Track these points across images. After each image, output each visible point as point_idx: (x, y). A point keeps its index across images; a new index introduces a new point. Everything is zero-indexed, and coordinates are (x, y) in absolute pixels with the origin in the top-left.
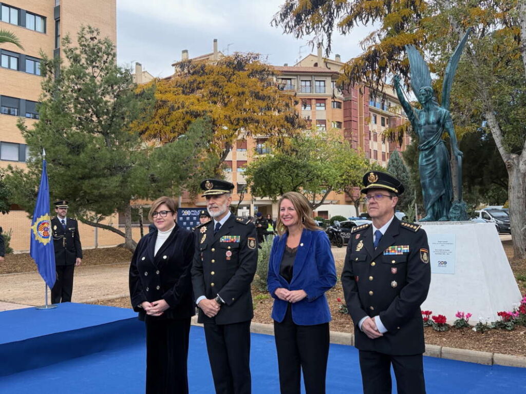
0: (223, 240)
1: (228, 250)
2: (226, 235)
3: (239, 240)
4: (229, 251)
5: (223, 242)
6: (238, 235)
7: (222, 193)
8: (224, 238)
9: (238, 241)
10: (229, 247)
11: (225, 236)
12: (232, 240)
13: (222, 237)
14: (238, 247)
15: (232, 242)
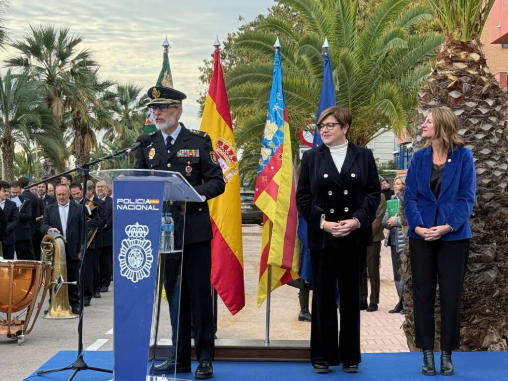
0: (180, 154)
4: (189, 167)
5: (180, 157)
7: (170, 102)
9: (198, 155)
11: (183, 150)
12: (191, 154)
13: (179, 151)
14: (198, 161)
15: (191, 157)
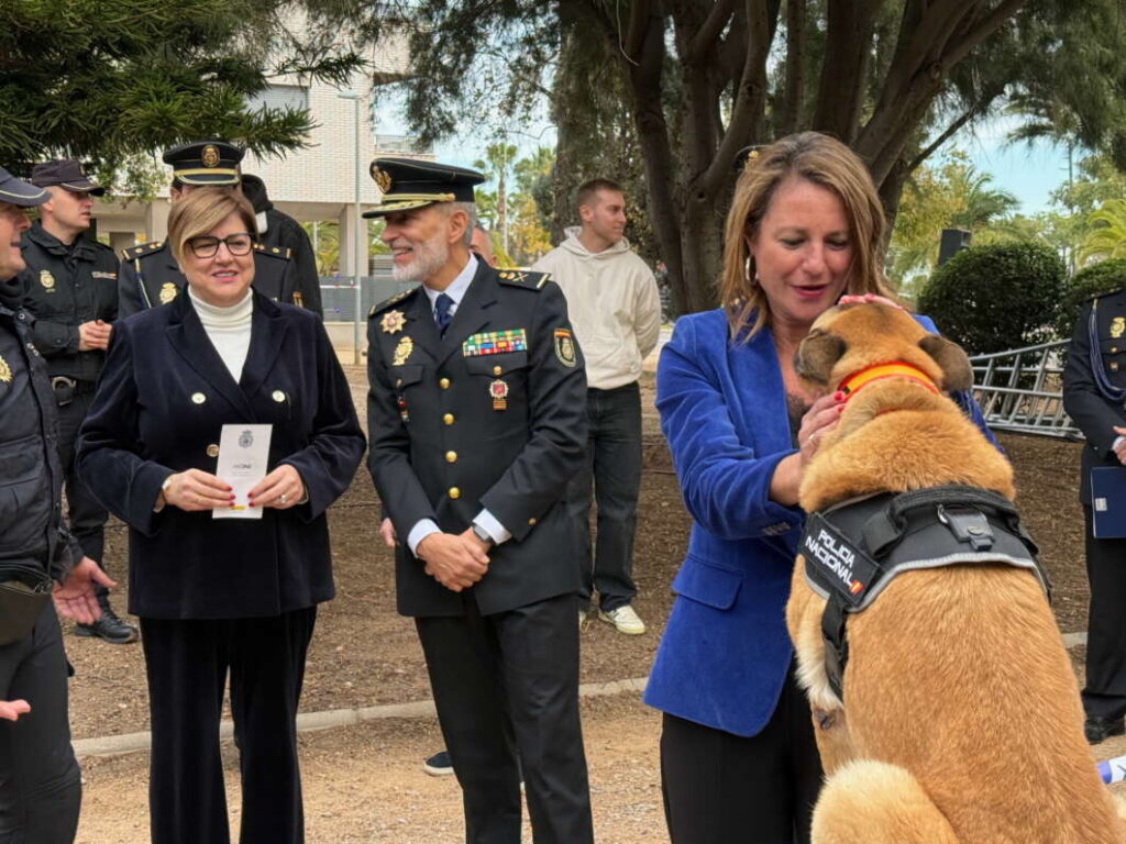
1: (496, 378)
2: (481, 331)
3: (524, 342)
6: (519, 327)
8: (473, 343)
10: (498, 370)
